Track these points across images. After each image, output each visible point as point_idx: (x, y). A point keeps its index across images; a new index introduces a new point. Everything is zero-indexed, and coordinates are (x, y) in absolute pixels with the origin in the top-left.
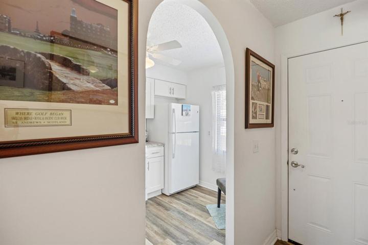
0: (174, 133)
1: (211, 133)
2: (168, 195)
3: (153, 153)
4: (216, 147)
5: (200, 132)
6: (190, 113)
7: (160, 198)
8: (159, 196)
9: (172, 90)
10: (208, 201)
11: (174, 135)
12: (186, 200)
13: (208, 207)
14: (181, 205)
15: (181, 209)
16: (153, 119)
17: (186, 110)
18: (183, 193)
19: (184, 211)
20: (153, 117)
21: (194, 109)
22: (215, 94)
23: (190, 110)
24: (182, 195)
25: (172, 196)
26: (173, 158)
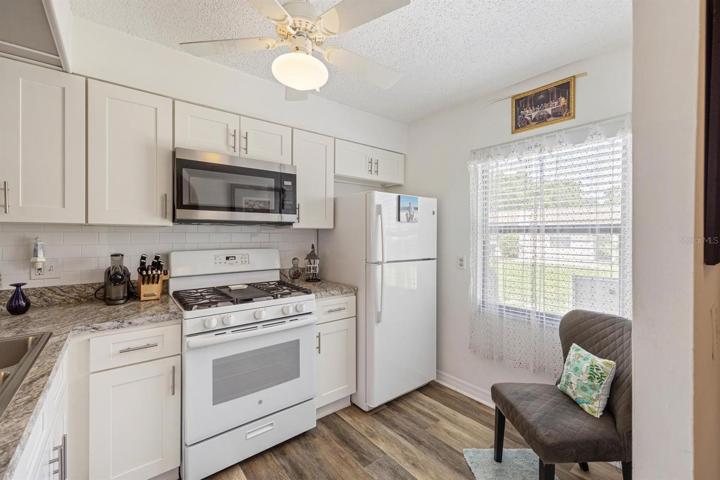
0: (378, 263)
1: (465, 263)
2: (366, 409)
3: (331, 311)
4: (479, 296)
5: (439, 259)
6: (416, 215)
7: (347, 419)
8: (344, 410)
9: (373, 165)
10: (466, 435)
11: (379, 267)
12: (410, 426)
13: (469, 455)
14: (399, 444)
15: (399, 460)
16: (329, 230)
17: (409, 209)
18: (401, 405)
19: (407, 467)
20: (332, 227)
21: (426, 205)
22: (476, 170)
23: (416, 209)
24: (400, 411)
25: (376, 412)
26: (378, 321)
